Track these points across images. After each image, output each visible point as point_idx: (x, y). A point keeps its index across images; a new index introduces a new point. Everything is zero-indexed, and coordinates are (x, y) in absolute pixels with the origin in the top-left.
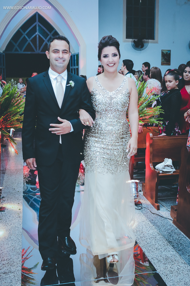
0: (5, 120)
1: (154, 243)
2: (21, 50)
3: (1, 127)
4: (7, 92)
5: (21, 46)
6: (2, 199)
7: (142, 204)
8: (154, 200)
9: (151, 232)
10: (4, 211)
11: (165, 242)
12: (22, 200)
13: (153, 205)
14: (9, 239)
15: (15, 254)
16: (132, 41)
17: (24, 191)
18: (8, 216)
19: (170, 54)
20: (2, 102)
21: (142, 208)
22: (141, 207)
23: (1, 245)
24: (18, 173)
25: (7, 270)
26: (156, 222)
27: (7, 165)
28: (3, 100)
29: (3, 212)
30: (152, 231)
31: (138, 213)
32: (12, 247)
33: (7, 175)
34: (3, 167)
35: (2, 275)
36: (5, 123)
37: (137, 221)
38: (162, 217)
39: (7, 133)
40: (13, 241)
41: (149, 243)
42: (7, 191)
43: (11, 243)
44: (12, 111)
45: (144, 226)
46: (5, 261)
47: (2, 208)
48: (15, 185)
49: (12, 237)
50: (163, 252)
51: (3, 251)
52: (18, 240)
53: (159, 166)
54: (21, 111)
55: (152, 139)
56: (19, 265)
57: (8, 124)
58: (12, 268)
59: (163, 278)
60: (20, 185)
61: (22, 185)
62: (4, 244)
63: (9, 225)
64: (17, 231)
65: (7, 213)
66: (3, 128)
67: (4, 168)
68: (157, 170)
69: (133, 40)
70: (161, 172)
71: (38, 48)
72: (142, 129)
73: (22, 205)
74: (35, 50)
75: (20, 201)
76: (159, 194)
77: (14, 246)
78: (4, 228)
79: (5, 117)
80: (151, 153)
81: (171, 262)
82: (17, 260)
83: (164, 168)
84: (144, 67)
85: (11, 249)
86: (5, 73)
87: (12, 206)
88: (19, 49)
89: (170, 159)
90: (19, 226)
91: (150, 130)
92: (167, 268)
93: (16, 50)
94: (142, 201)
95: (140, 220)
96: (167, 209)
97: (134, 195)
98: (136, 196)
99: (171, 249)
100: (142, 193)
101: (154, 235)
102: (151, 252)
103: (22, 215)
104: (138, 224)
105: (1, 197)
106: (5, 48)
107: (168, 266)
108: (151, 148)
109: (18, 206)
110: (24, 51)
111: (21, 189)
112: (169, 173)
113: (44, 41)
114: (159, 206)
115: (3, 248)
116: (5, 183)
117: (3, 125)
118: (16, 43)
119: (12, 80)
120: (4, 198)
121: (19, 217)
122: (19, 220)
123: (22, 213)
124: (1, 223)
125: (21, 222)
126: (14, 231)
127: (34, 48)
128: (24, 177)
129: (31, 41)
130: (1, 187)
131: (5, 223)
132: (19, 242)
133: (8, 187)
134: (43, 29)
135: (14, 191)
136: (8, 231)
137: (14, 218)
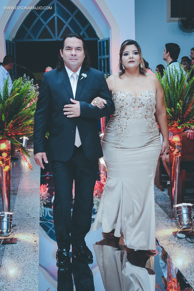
0: (16, 125)
3: (11, 135)
4: (17, 89)
6: (13, 228)
10: (16, 243)
14: (22, 280)
16: (179, 21)
17: (41, 216)
18: (20, 250)
23: (12, 288)
24: (34, 193)
27: (19, 184)
28: (11, 99)
29: (14, 245)
31: (192, 247)
33: (19, 196)
34: (14, 186)
36: (15, 129)
39: (18, 143)
40: (27, 283)
42: (19, 218)
43: (25, 286)
44: (23, 114)
48: (29, 210)
49: (25, 277)
52: (33, 282)
57: (19, 131)
61: (38, 209)
62: (15, 287)
63: (23, 261)
64: (32, 270)
65: (19, 246)
66: (13, 136)
67: (16, 187)
71: (57, 34)
73: (38, 235)
74: (53, 36)
75: (36, 231)
77: (29, 289)
78: (16, 265)
79: (16, 121)
84: (193, 53)
87: (26, 237)
88: (32, 36)
90: (35, 263)
93: (29, 37)
97: (186, 224)
98: (188, 224)
103: (39, 249)
105: (12, 225)
106: (15, 35)
109: (33, 237)
111: (37, 215)
113: (64, 24)
116: (16, 206)
117: (13, 132)
118: (29, 28)
119: (25, 76)
120: (15, 226)
121: (34, 251)
122: (34, 255)
123: (39, 246)
124: (12, 259)
125: (37, 258)
126: (28, 270)
127: (52, 34)
128: (41, 198)
129: (48, 24)
130: (12, 212)
131: (17, 259)
132: (34, 284)
133: (20, 212)
134: (63, 8)
135: (28, 217)
136: (20, 270)
137: (28, 253)
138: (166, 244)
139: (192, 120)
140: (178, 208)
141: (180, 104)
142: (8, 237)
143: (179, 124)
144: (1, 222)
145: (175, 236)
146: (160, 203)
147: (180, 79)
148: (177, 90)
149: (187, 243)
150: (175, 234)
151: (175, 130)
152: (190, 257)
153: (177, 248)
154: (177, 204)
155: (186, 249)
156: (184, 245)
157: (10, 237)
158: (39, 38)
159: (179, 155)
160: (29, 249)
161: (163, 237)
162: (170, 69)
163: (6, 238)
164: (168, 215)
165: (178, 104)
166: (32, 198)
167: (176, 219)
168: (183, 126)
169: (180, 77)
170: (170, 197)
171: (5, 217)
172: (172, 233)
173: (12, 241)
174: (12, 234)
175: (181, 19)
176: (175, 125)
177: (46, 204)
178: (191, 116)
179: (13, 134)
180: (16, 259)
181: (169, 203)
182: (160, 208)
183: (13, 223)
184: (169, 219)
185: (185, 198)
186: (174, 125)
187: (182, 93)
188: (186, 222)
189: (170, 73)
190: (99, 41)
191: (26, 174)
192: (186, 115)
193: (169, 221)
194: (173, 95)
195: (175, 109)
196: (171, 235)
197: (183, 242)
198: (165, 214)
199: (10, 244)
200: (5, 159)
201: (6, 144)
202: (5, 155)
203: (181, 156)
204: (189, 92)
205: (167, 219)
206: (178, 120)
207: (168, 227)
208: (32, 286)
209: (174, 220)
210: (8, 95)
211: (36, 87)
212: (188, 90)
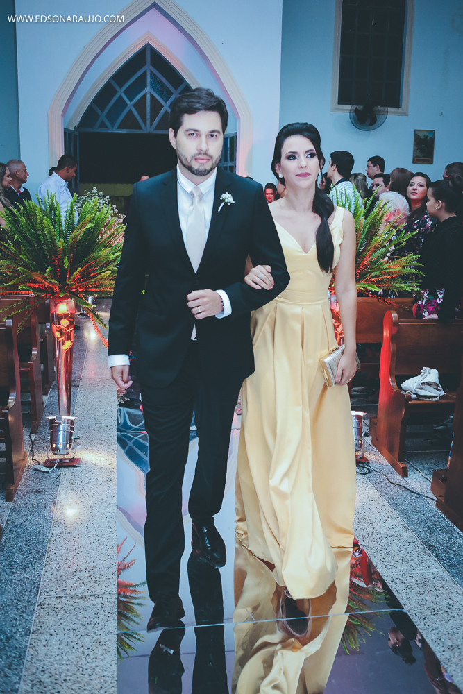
0: (85, 276)
1: (397, 548)
2: (113, 125)
3: (76, 291)
4: (89, 217)
5: (112, 117)
6: (75, 441)
7: (369, 463)
8: (396, 455)
9: (389, 523)
10: (79, 467)
11: (421, 547)
12: (115, 446)
13: (394, 465)
14: (90, 526)
15: (103, 557)
16: (351, 110)
18: (86, 478)
19: (432, 140)
20: (79, 238)
21: (369, 472)
22: (368, 469)
25: (86, 590)
26: (400, 502)
27: (82, 369)
28: (79, 233)
29: (75, 469)
30: (393, 522)
31: (361, 481)
32: (97, 544)
33: (83, 389)
35: (77, 601)
36: (83, 282)
37: (360, 498)
38: (412, 492)
40: (97, 532)
41: (386, 547)
42: (84, 425)
43: (94, 536)
44: (98, 258)
45: (374, 510)
46: (83, 572)
47: (74, 461)
48: (100, 412)
49: (96, 521)
50: (416, 569)
51: (77, 551)
52: (108, 530)
53: (411, 384)
54: (117, 256)
55: (395, 324)
56: (112, 581)
57: (90, 285)
58: (98, 588)
59: (416, 624)
61: (115, 413)
62: (79, 536)
63: (90, 496)
64: (107, 511)
65: (84, 471)
66: (80, 293)
67: (77, 375)
68: (405, 391)
69: (354, 107)
70: (414, 396)
71: (148, 122)
73: (114, 455)
74: (143, 126)
75: (112, 447)
76: (408, 442)
77: (101, 540)
78: (79, 502)
79: (85, 268)
80: (393, 355)
81: (433, 589)
82: (108, 572)
83: (421, 389)
84: (372, 165)
85: (95, 547)
87: (96, 457)
88: (108, 124)
89: (434, 370)
90: (110, 500)
91: (392, 305)
92: (424, 602)
93: (103, 125)
94: (369, 456)
95: (367, 497)
96: (423, 475)
99: (434, 563)
100: (369, 439)
101: (396, 530)
102: (390, 567)
103: (116, 477)
104: (361, 504)
105: (73, 437)
106: (80, 120)
107: (428, 598)
108: (394, 345)
109: (107, 458)
110: (119, 127)
111: (113, 421)
112: (431, 400)
113: (162, 106)
114: (407, 467)
115: (77, 544)
116: (79, 407)
117: (80, 286)
118: (102, 110)
120: (78, 439)
121: (109, 480)
122: (109, 486)
123: (116, 473)
124: (72, 491)
125: (114, 491)
126: (100, 510)
127: (140, 122)
128: (118, 393)
129: (135, 106)
130: (72, 416)
131: (82, 493)
133: (85, 416)
135: (98, 425)
136: (87, 509)
137: (99, 483)
142: (66, 457)
144: (56, 431)
157: (68, 456)
160: (101, 476)
162: (338, 192)
163: (62, 457)
166: (103, 394)
171: (62, 424)
173: (73, 463)
174: (73, 451)
177: (123, 402)
178: (369, 272)
179: (80, 290)
180: (79, 492)
183: (75, 434)
199: (69, 468)
200: (66, 330)
201: (67, 304)
202: (65, 322)
204: (367, 233)
210: (73, 225)
211: (113, 209)
212: (366, 229)
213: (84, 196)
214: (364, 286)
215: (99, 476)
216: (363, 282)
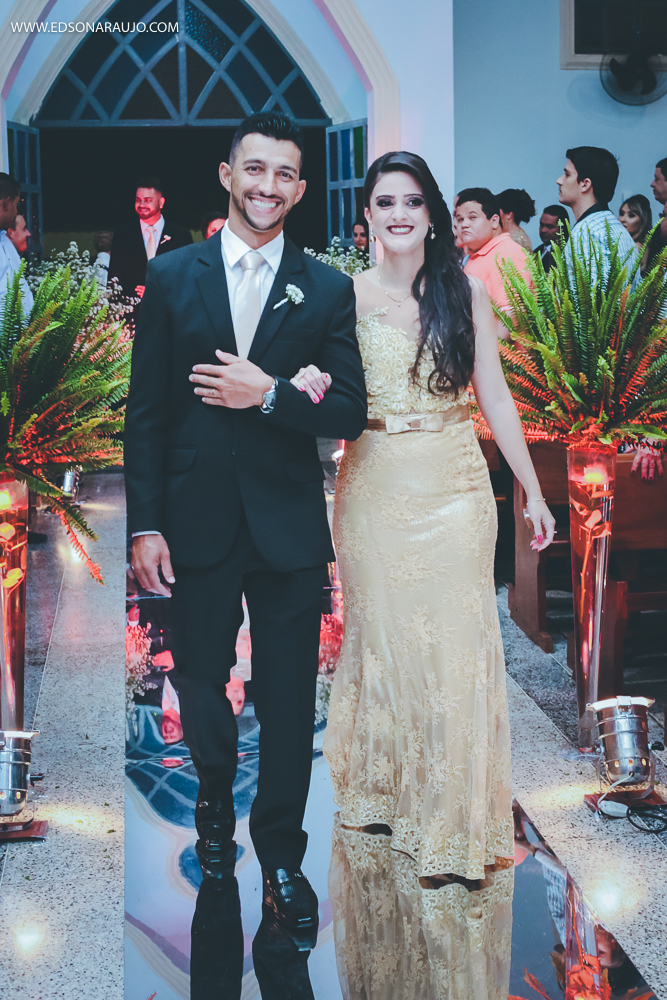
0: (47, 430)
2: (110, 112)
3: (29, 463)
4: (52, 306)
6: (33, 784)
10: (42, 839)
12: (123, 790)
14: (65, 971)
16: (602, 65)
17: (128, 739)
18: (58, 864)
20: (32, 351)
22: (664, 821)
24: (103, 661)
27: (50, 627)
28: (32, 341)
29: (35, 845)
31: (649, 847)
33: (53, 670)
34: (34, 636)
36: (43, 443)
37: (648, 885)
39: (51, 490)
40: (82, 982)
42: (54, 748)
44: (74, 392)
47: (33, 826)
48: (89, 719)
49: (78, 959)
52: (104, 978)
54: (115, 388)
60: (112, 719)
61: (120, 719)
62: (42, 995)
63: (67, 904)
64: (102, 935)
65: (54, 849)
66: (38, 466)
67: (40, 639)
71: (184, 102)
72: (659, 462)
73: (119, 810)
75: (115, 793)
78: (42, 918)
79: (49, 415)
84: (662, 176)
86: (40, 217)
87: (79, 818)
88: (99, 109)
90: (109, 911)
93: (89, 112)
95: (663, 882)
97: (630, 766)
98: (637, 769)
103: (123, 859)
104: (651, 899)
105: (28, 776)
106: (41, 104)
109: (103, 818)
111: (116, 737)
113: (211, 70)
116: (44, 708)
117: (36, 452)
118: (87, 83)
119: (73, 247)
120: (41, 779)
121: (107, 867)
122: (108, 880)
123: (123, 850)
124: (29, 895)
125: (119, 891)
126: (87, 934)
127: (167, 103)
128: (128, 676)
129: (155, 71)
130: (29, 729)
131: (48, 897)
132: (109, 984)
133: (57, 727)
134: (205, 17)
135: (84, 747)
136: (59, 934)
137: (86, 873)
138: (563, 839)
139: (648, 414)
140: (600, 714)
141: (609, 362)
142: (15, 819)
143: (605, 429)
145: (594, 811)
146: (540, 693)
147: (606, 276)
148: (598, 312)
149: (635, 835)
150: (592, 802)
151: (592, 446)
152: (643, 881)
153: (600, 851)
154: (600, 698)
155: (632, 854)
156: (623, 840)
157: (20, 818)
158: (124, 116)
159: (606, 533)
160: (90, 858)
161: (551, 815)
163: (7, 820)
164: (567, 735)
165: (602, 362)
166: (96, 679)
167: (594, 750)
168: (617, 435)
169: (606, 268)
170: (574, 674)
171: (6, 749)
172: (582, 798)
173: (31, 832)
174: (30, 806)
175: (608, 58)
176: (591, 429)
177: (143, 694)
178: (646, 400)
179: (37, 461)
180: (42, 896)
181: (571, 693)
182: (539, 712)
183: (33, 767)
184: (573, 749)
185: (626, 675)
186: (586, 432)
187: (614, 322)
188: (631, 762)
189: (573, 253)
190: (328, 130)
191: (75, 594)
192: (627, 398)
193: (573, 758)
194: (585, 330)
195: (591, 376)
196: (578, 805)
197: (621, 829)
198: (559, 734)
199: (22, 844)
200: (9, 547)
201: (11, 492)
202: (7, 529)
203: (610, 533)
204: (639, 317)
205: (564, 752)
206: (603, 414)
207: (567, 779)
208: (100, 990)
209: (589, 752)
210: (20, 325)
211: (111, 286)
212: (636, 311)
213: (50, 260)
214: (637, 430)
215: (87, 858)
216: (636, 422)
